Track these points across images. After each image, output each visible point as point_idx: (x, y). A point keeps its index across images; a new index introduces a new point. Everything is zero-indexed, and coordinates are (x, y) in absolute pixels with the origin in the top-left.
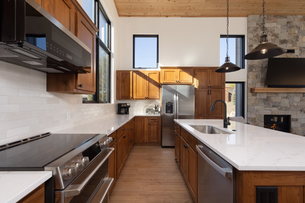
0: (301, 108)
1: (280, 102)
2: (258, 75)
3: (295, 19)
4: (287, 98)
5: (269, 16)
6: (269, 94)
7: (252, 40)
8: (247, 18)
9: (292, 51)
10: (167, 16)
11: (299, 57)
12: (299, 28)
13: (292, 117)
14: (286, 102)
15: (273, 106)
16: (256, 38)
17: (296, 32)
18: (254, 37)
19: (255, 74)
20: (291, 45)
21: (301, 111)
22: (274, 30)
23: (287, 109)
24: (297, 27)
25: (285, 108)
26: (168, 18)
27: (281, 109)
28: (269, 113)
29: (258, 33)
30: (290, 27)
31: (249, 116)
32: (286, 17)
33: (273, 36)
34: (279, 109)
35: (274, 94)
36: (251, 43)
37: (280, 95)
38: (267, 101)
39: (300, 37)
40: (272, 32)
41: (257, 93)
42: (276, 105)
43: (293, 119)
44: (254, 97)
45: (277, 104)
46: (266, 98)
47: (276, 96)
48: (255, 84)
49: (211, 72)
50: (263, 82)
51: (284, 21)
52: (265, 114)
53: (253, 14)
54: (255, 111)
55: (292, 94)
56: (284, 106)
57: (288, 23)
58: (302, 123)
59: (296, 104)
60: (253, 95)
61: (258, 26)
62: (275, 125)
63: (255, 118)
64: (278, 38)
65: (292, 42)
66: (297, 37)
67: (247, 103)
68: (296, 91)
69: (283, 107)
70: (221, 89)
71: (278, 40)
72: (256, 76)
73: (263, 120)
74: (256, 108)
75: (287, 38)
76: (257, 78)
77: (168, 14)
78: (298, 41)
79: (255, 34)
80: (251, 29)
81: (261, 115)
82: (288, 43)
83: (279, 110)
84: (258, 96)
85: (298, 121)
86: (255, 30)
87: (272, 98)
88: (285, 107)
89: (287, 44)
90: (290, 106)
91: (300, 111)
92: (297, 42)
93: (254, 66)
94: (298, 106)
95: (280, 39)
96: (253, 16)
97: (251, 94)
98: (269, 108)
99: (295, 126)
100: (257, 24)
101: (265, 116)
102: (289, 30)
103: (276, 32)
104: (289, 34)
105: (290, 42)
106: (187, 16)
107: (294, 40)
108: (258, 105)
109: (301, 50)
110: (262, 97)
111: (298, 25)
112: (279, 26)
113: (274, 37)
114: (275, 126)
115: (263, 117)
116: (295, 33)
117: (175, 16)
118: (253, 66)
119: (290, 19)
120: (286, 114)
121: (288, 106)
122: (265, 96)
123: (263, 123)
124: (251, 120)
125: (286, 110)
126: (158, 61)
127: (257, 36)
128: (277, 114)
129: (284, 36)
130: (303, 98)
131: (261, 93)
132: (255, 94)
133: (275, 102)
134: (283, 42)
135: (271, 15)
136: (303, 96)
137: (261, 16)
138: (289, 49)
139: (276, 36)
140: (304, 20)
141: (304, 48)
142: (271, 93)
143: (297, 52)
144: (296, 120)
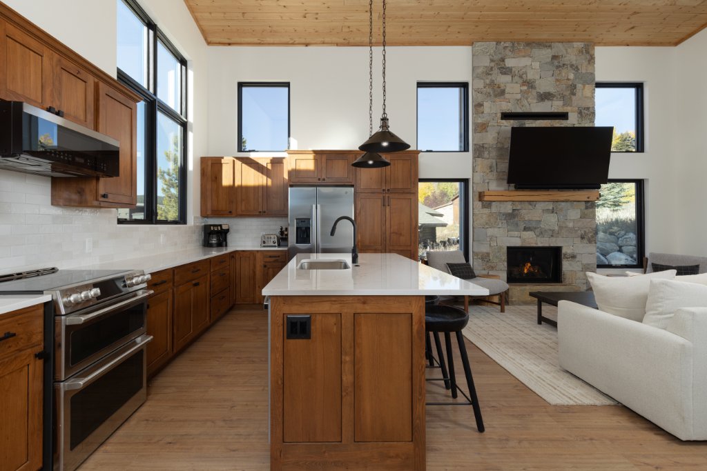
0: (583, 232)
1: (540, 221)
2: (494, 164)
3: (569, 50)
4: (553, 212)
5: (516, 45)
6: (517, 203)
7: (482, 93)
8: (470, 48)
9: (564, 116)
10: (307, 45)
12: (577, 69)
13: (564, 251)
14: (551, 221)
15: (525, 229)
16: (489, 90)
17: (571, 76)
18: (484, 87)
19: (487, 162)
20: (561, 103)
21: (582, 238)
22: (526, 73)
23: (553, 234)
24: (572, 66)
25: (550, 233)
26: (309, 48)
27: (542, 234)
28: (517, 243)
29: (494, 78)
30: (558, 67)
31: (476, 250)
32: (550, 46)
33: (523, 85)
34: (538, 234)
35: (527, 203)
36: (480, 100)
37: (540, 206)
38: (511, 217)
39: (579, 86)
40: (521, 77)
41: (491, 201)
42: (530, 226)
43: (565, 255)
44: (486, 211)
45: (534, 225)
46: (511, 211)
47: (530, 207)
48: (488, 183)
50: (503, 179)
51: (546, 54)
52: (509, 245)
53: (482, 40)
54: (488, 239)
55: (563, 204)
56: (547, 227)
57: (554, 57)
58: (585, 262)
59: (571, 225)
60: (484, 207)
61: (493, 64)
62: (529, 265)
63: (488, 254)
64: (535, 88)
65: (563, 97)
66: (573, 88)
67: (473, 222)
68: (568, 198)
69: (546, 231)
71: (534, 93)
72: (491, 167)
73: (505, 257)
74: (490, 232)
75: (552, 90)
76: (492, 171)
77: (308, 41)
78: (574, 94)
79: (488, 82)
80: (480, 71)
81: (501, 248)
82: (555, 99)
83: (538, 236)
84: (494, 208)
85: (577, 259)
86: (488, 71)
87: (524, 211)
88: (550, 230)
89: (552, 100)
90: (561, 228)
91: (579, 239)
92: (574, 98)
93: (486, 146)
94: (576, 229)
95: (538, 90)
96: (483, 43)
97: (480, 203)
98: (516, 233)
99: (571, 268)
100: (492, 61)
101: (509, 248)
102: (557, 72)
103: (530, 76)
104: (557, 80)
105: (559, 97)
106: (349, 44)
107: (567, 93)
108: (495, 227)
109: (580, 113)
110: (503, 211)
111: (574, 63)
112: (536, 65)
113: (525, 88)
114: (530, 267)
115: (505, 250)
116: (568, 79)
117: (324, 43)
118: (483, 147)
119: (559, 48)
120: (552, 245)
121: (556, 228)
122: (508, 208)
123: (506, 264)
124: (479, 256)
125: (552, 236)
126: (289, 136)
127: (492, 84)
128: (534, 245)
129: (545, 85)
130: (586, 211)
131: (500, 201)
132: (487, 205)
133: (529, 221)
134: (545, 97)
135: (519, 42)
136: (587, 208)
137: (498, 43)
138: (556, 111)
139: (530, 84)
140: (587, 52)
141: (588, 109)
142: (521, 201)
143: (573, 116)
144: (574, 257)
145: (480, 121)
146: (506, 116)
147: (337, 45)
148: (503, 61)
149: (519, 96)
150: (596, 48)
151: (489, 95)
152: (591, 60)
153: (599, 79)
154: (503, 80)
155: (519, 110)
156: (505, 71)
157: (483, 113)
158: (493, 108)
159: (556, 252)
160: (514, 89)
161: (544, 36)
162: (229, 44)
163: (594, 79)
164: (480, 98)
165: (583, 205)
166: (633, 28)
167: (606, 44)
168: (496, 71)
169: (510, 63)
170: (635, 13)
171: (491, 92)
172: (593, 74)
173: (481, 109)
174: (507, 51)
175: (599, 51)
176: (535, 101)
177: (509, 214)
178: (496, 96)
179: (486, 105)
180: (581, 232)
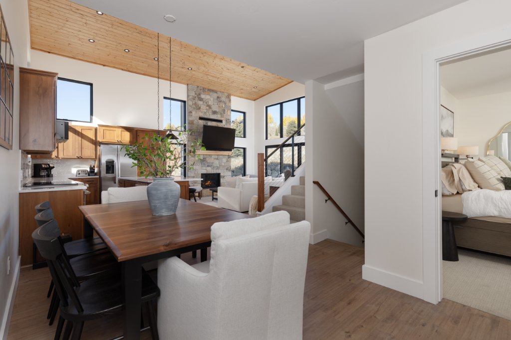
1: (213, 163)
3: (223, 96)
4: (217, 159)
5: (205, 89)
6: (206, 155)
7: (191, 107)
8: (187, 86)
9: (221, 121)
10: (104, 66)
11: (226, 127)
12: (225, 104)
13: (221, 175)
14: (217, 163)
15: (208, 166)
16: (194, 106)
17: (224, 106)
18: (192, 105)
20: (220, 116)
21: (227, 169)
22: (208, 102)
23: (218, 168)
24: (224, 102)
26: (105, 67)
28: (205, 172)
29: (196, 102)
30: (219, 101)
31: (189, 175)
32: (216, 93)
36: (191, 110)
37: (213, 157)
38: (203, 161)
39: (226, 110)
40: (206, 103)
45: (211, 164)
46: (203, 159)
47: (210, 157)
51: (215, 95)
53: (192, 84)
54: (194, 171)
55: (220, 156)
56: (215, 165)
57: (218, 97)
59: (223, 164)
61: (196, 96)
62: (209, 181)
64: (211, 108)
65: (221, 114)
66: (224, 110)
67: (188, 163)
68: (222, 154)
69: (215, 167)
71: (211, 110)
72: (195, 140)
74: (195, 167)
75: (218, 111)
77: (105, 64)
78: (225, 113)
79: (194, 103)
80: (191, 97)
81: (199, 174)
82: (218, 114)
83: (212, 169)
86: (194, 98)
87: (207, 159)
90: (220, 166)
92: (225, 115)
93: (193, 130)
95: (213, 110)
96: (192, 86)
98: (205, 168)
99: (223, 181)
100: (196, 94)
101: (202, 174)
102: (219, 103)
103: (210, 103)
104: (219, 107)
106: (129, 71)
107: (222, 112)
108: (197, 165)
109: (226, 121)
112: (212, 99)
113: (208, 108)
116: (222, 107)
117: (114, 67)
119: (219, 94)
120: (217, 173)
121: (218, 166)
122: (201, 157)
126: (92, 114)
127: (195, 104)
128: (211, 173)
129: (215, 108)
130: (228, 159)
133: (209, 163)
134: (215, 113)
137: (198, 87)
138: (218, 119)
139: (209, 106)
140: (229, 98)
141: (229, 119)
143: (224, 122)
144: (224, 177)
145: (191, 119)
146: (201, 118)
147: (122, 70)
148: (200, 95)
149: (205, 111)
150: (231, 96)
151: (194, 108)
152: (230, 101)
153: (232, 108)
154: (200, 103)
155: (205, 117)
156: (201, 99)
157: (191, 116)
158: (196, 114)
159: (218, 175)
160: (204, 108)
161: (215, 88)
162: (49, 52)
164: (191, 109)
165: (227, 157)
167: (234, 96)
168: (197, 99)
169: (203, 96)
172: (230, 106)
173: (190, 114)
174: (201, 91)
175: (232, 98)
176: (211, 114)
178: (197, 109)
179: (194, 113)
180: (227, 167)
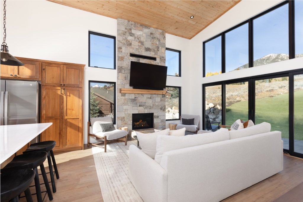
1: (145, 102)
2: (127, 76)
3: (157, 32)
4: (150, 99)
5: (136, 24)
6: (136, 94)
7: (121, 42)
8: (116, 20)
9: (154, 59)
11: (160, 64)
12: (159, 40)
13: (154, 115)
14: (150, 102)
15: (140, 106)
16: (125, 42)
17: (157, 43)
18: (123, 40)
19: (124, 75)
20: (154, 53)
21: (161, 109)
22: (140, 38)
23: (151, 108)
24: (158, 39)
25: (149, 107)
27: (146, 108)
28: (136, 112)
29: (127, 37)
30: (153, 38)
31: (118, 116)
32: (150, 28)
33: (139, 43)
35: (140, 95)
37: (145, 96)
39: (160, 48)
40: (138, 39)
41: (125, 93)
42: (142, 104)
43: (155, 116)
44: (123, 97)
45: (143, 104)
46: (134, 98)
47: (142, 96)
48: (124, 85)
49: (65, 69)
51: (148, 31)
52: (133, 113)
53: (121, 18)
54: (124, 111)
55: (154, 95)
56: (148, 105)
57: (151, 34)
58: (162, 119)
59: (157, 104)
60: (122, 96)
61: (126, 30)
62: (141, 120)
63: (124, 117)
64: (144, 45)
65: (154, 51)
66: (158, 48)
67: (117, 102)
68: (155, 93)
69: (148, 107)
70: (78, 88)
71: (143, 47)
72: (125, 78)
73: (131, 119)
74: (125, 107)
75: (151, 47)
78: (159, 51)
79: (124, 38)
80: (121, 32)
81: (129, 114)
82: (151, 51)
83: (145, 109)
84: (127, 96)
85: (159, 118)
86: (124, 33)
87: (139, 98)
90: (153, 105)
91: (160, 109)
93: (123, 67)
95: (145, 46)
96: (122, 19)
97: (120, 94)
98: (136, 108)
99: (157, 122)
100: (126, 29)
101: (133, 114)
102: (152, 40)
103: (142, 39)
104: (152, 43)
107: (156, 50)
108: (127, 105)
109: (161, 59)
110: (130, 98)
111: (158, 38)
112: (144, 35)
113: (140, 44)
115: (131, 116)
118: (122, 68)
119: (152, 30)
120: (150, 112)
121: (152, 105)
122: (133, 96)
123: (132, 122)
124: (120, 119)
125: (150, 109)
127: (126, 39)
128: (143, 113)
129: (148, 44)
130: (162, 98)
131: (129, 93)
132: (124, 95)
133: (141, 102)
134: (148, 49)
135: (138, 23)
136: (163, 97)
137: (129, 21)
138: (152, 56)
139: (142, 43)
140: (163, 35)
141: (163, 57)
142: (138, 94)
143: (158, 60)
144: (158, 117)
145: (120, 55)
146: (132, 55)
148: (131, 30)
149: (137, 47)
150: (166, 33)
151: (124, 44)
152: (164, 37)
153: (167, 46)
154: (130, 38)
155: (137, 53)
156: (131, 34)
157: (122, 52)
158: (126, 51)
159: (151, 115)
160: (135, 44)
161: (147, 23)
163: (165, 46)
164: (121, 45)
165: (161, 96)
166: (177, 28)
167: (169, 33)
168: (127, 34)
169: (133, 31)
170: (177, 22)
171: (126, 44)
172: (165, 44)
173: (121, 50)
174: (132, 26)
175: (167, 35)
176: (144, 51)
177: (133, 99)
178: (127, 45)
179: (123, 48)
180: (160, 107)
